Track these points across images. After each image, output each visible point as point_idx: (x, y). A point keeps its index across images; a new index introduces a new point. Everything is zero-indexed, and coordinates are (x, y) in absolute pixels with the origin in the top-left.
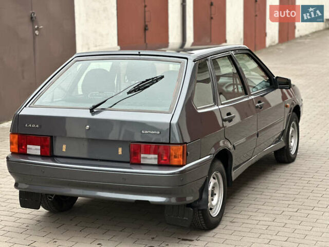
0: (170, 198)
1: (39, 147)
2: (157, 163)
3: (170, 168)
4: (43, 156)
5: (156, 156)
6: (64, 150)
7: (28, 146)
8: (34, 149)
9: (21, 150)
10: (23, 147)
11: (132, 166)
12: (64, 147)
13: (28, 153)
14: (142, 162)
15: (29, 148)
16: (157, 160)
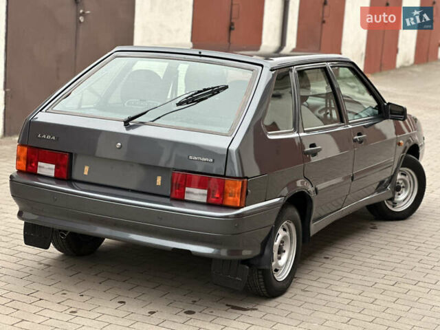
0: (220, 249)
2: (205, 201)
3: (223, 209)
4: (58, 178)
5: (205, 192)
6: (86, 173)
7: (39, 164)
8: (47, 169)
9: (30, 168)
10: (33, 165)
11: (173, 203)
13: (38, 172)
14: (187, 197)
15: (40, 167)
16: (206, 197)
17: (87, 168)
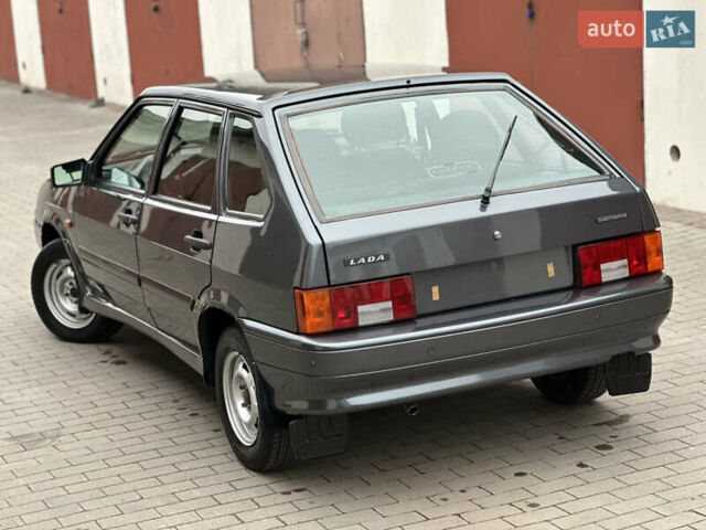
1: (389, 304)
2: (627, 275)
5: (625, 261)
6: (436, 297)
7: (361, 308)
8: (377, 312)
13: (361, 323)
14: (604, 278)
15: (363, 314)
16: (627, 269)
17: (435, 290)
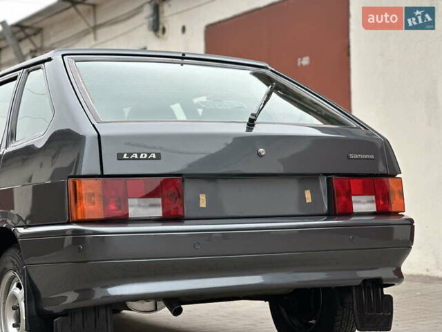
1: (159, 201)
2: (375, 210)
5: (373, 198)
6: (203, 204)
7: (131, 201)
12: (203, 198)
16: (375, 205)
